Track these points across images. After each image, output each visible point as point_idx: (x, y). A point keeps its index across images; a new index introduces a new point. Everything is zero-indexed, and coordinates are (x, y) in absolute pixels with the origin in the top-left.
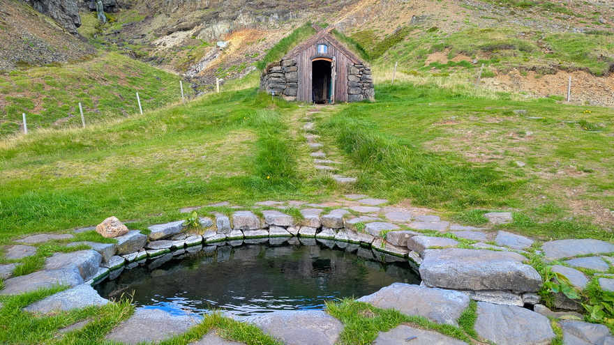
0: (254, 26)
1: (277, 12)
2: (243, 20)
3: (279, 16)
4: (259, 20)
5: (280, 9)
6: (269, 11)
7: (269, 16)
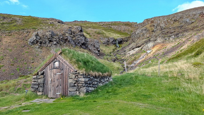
0: (163, 42)
1: (174, 35)
2: (159, 40)
3: (175, 36)
4: (166, 39)
5: (175, 33)
6: (171, 35)
7: (170, 37)
